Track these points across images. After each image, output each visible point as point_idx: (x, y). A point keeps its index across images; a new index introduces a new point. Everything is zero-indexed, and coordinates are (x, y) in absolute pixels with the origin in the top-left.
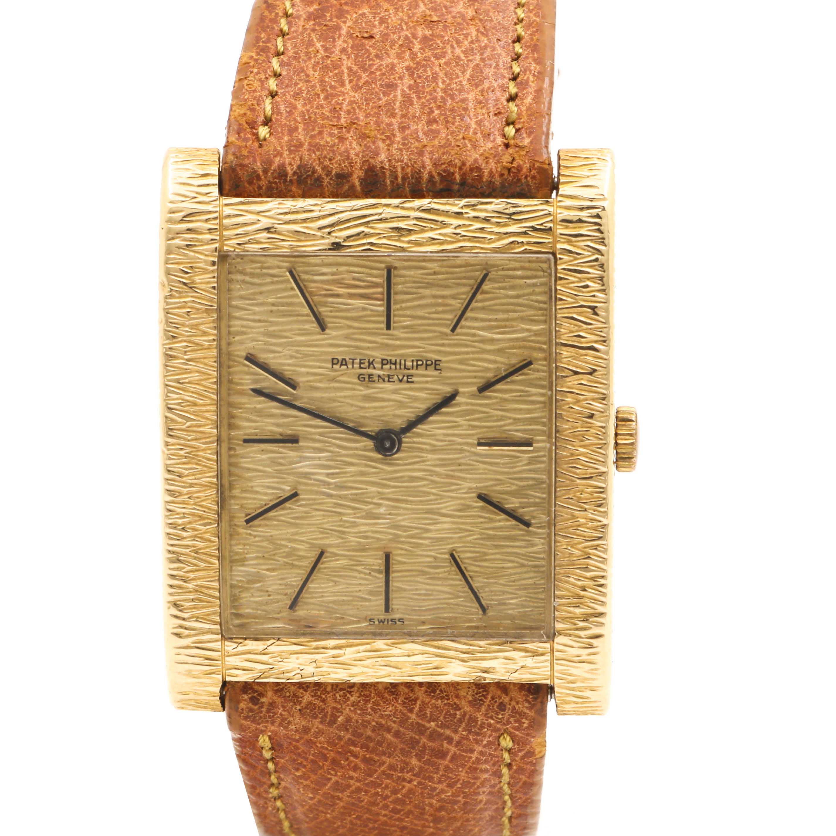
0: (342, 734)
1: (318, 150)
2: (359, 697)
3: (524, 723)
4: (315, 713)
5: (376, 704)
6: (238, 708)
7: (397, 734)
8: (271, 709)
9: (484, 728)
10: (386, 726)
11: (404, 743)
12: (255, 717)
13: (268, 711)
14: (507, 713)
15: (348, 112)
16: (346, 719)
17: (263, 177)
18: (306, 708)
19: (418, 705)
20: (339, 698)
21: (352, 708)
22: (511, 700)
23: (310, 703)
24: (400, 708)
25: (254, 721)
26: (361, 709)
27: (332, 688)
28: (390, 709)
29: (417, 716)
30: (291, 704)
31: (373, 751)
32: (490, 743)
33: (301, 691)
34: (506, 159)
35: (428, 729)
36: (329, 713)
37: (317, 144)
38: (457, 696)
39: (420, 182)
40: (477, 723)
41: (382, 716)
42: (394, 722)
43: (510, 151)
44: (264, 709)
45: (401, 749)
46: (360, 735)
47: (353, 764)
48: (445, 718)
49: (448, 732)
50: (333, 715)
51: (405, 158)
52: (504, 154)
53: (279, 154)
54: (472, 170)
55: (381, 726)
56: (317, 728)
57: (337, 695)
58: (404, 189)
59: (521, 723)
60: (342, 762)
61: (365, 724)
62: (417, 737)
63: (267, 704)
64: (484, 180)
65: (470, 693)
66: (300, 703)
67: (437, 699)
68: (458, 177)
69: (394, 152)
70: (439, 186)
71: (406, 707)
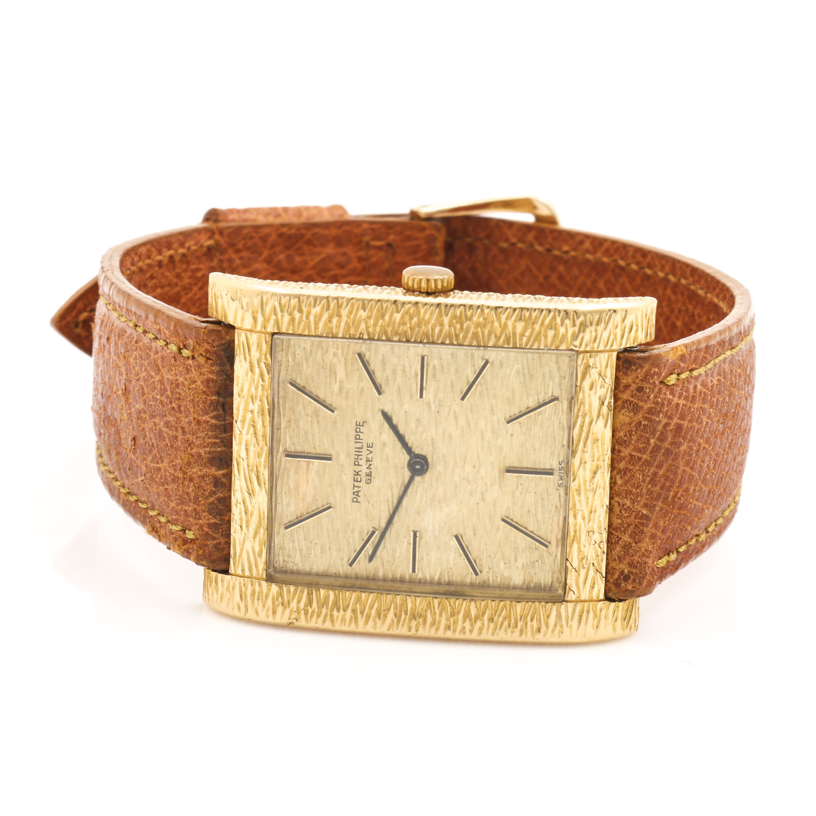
0: (657, 509)
1: (198, 498)
2: (627, 499)
3: (654, 371)
4: (639, 532)
5: (633, 486)
6: (632, 591)
7: (659, 467)
8: (634, 566)
9: (657, 401)
10: (652, 477)
11: (667, 460)
12: (640, 577)
13: (635, 567)
14: (645, 385)
15: (175, 470)
16: (644, 507)
17: (218, 541)
18: (634, 539)
19: (635, 454)
20: (627, 514)
21: (636, 504)
22: (634, 382)
23: (630, 536)
24: (637, 468)
25: (644, 578)
26: (637, 497)
27: (619, 519)
28: (638, 475)
29: (644, 453)
30: (630, 550)
31: (673, 481)
32: (672, 393)
33: (620, 542)
34: (202, 360)
35: (656, 444)
36: (639, 521)
37: (194, 498)
38: (630, 424)
39: (218, 426)
40: (653, 407)
41: (644, 481)
42: (649, 470)
43: (196, 356)
44: (634, 571)
45: (673, 461)
46: (659, 495)
47: (684, 493)
48: (647, 433)
49: (660, 428)
50: (641, 518)
51: (203, 435)
52: (198, 361)
53: (201, 526)
54: (208, 387)
55: (652, 480)
56: (652, 528)
57: (625, 515)
58: (224, 437)
59: (655, 373)
60: (682, 502)
61: (650, 492)
62: (663, 451)
63: (629, 569)
64: (215, 378)
65: (628, 414)
66: (630, 543)
67: (631, 439)
68: (214, 398)
69: (198, 442)
70: (221, 411)
71: (637, 463)
